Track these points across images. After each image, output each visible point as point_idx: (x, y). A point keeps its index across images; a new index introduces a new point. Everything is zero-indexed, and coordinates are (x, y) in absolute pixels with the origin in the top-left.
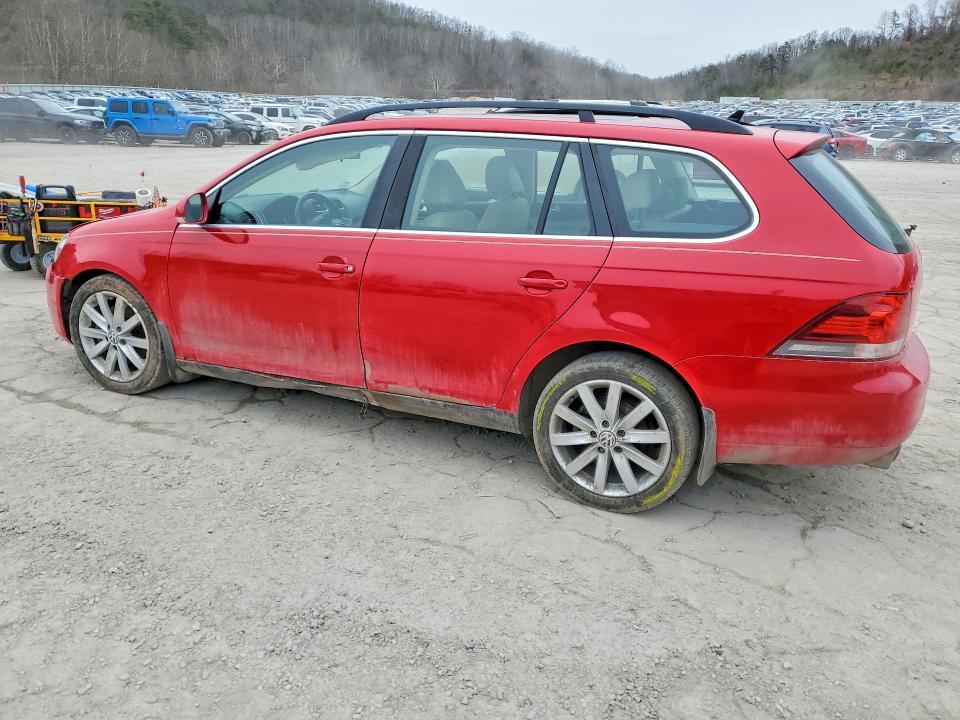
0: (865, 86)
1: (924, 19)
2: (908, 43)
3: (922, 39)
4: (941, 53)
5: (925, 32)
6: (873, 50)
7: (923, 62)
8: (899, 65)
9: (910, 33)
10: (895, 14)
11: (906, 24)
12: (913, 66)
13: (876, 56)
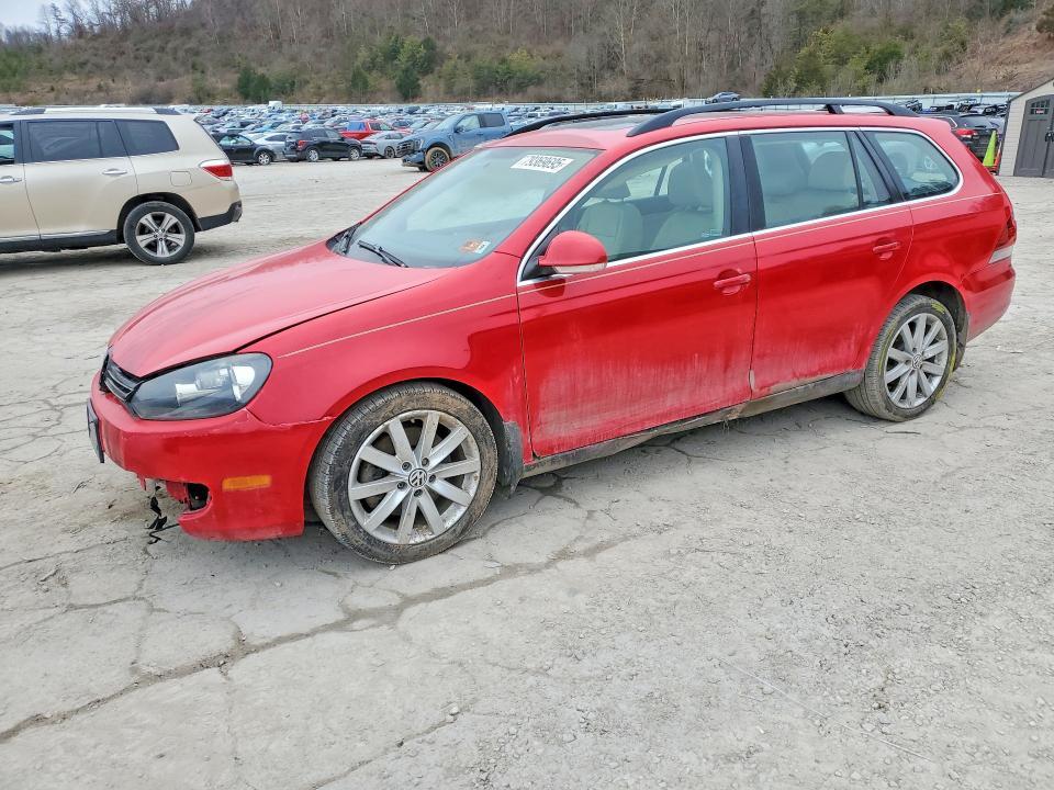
0: (53, 89)
1: (89, 14)
2: (82, 41)
3: (95, 37)
4: (124, 53)
5: (96, 29)
6: (45, 48)
7: (108, 63)
8: (83, 64)
9: (79, 30)
10: (56, 9)
11: (71, 19)
12: (98, 67)
13: (51, 55)
